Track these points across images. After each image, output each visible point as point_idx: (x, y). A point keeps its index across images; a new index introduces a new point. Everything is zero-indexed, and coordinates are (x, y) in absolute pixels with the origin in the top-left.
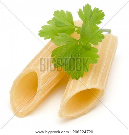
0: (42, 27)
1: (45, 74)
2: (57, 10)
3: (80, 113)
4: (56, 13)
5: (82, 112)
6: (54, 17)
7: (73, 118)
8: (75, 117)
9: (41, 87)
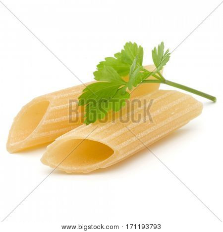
0: (106, 59)
1: (58, 108)
2: (130, 42)
3: (75, 169)
4: (128, 45)
5: (79, 168)
6: (124, 49)
7: (63, 173)
8: (67, 172)
9: (44, 121)
